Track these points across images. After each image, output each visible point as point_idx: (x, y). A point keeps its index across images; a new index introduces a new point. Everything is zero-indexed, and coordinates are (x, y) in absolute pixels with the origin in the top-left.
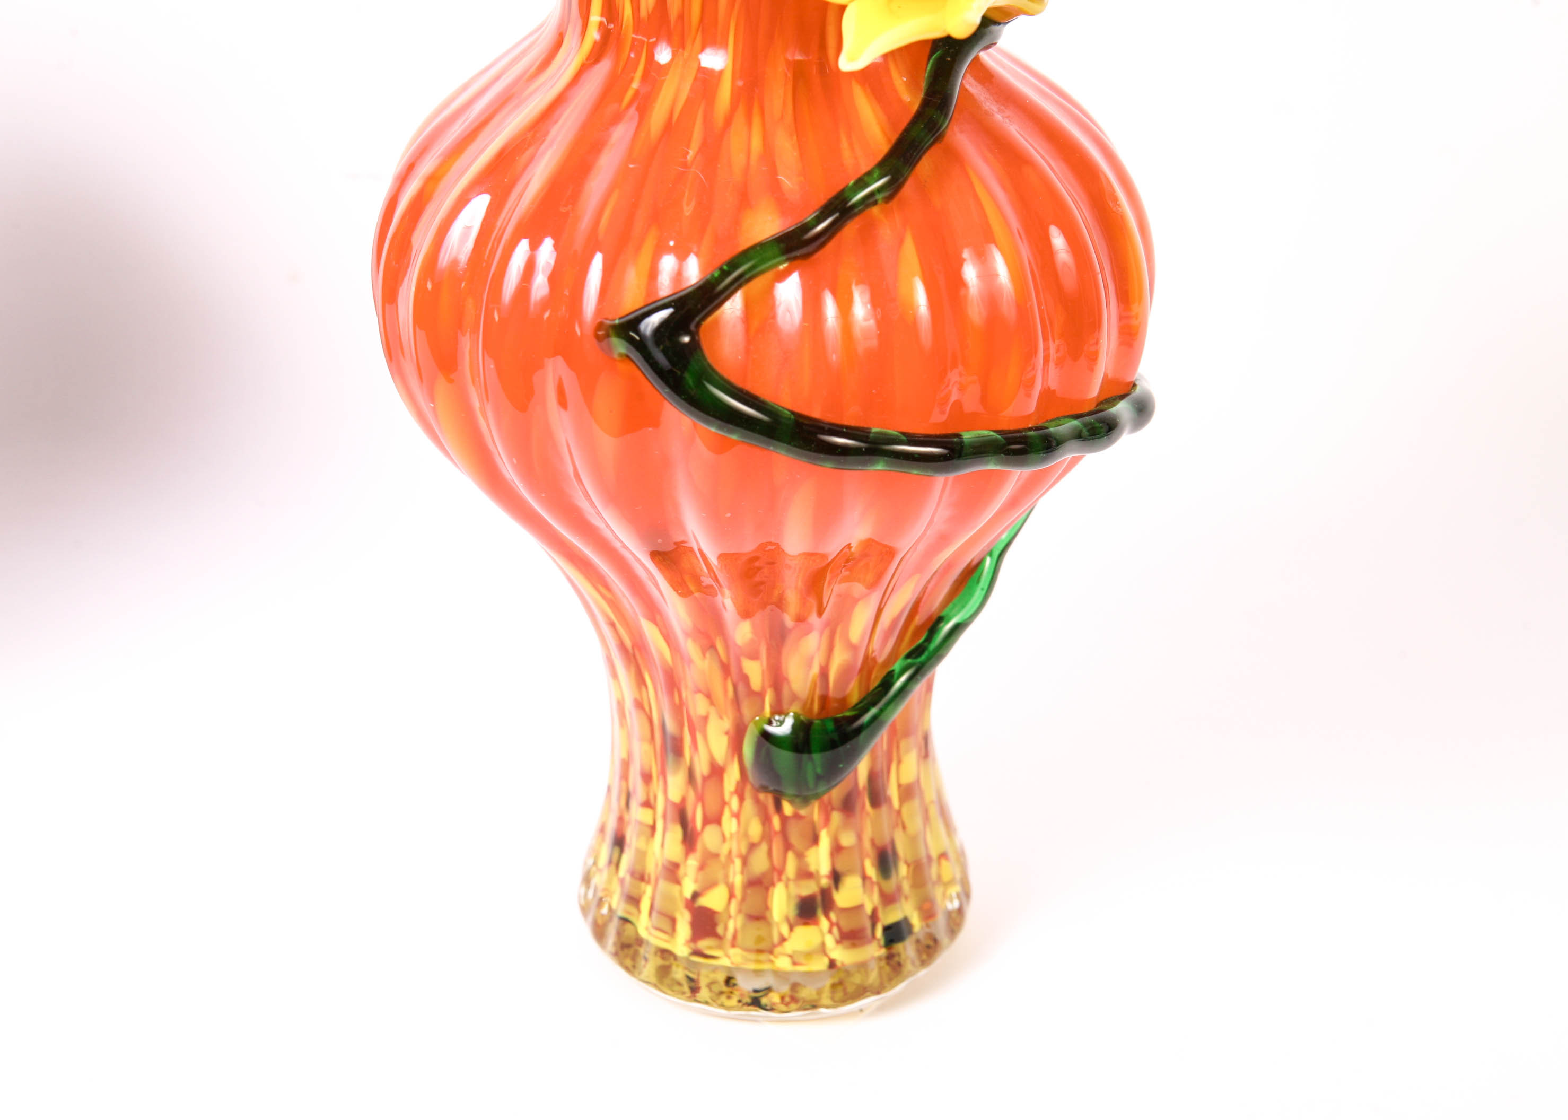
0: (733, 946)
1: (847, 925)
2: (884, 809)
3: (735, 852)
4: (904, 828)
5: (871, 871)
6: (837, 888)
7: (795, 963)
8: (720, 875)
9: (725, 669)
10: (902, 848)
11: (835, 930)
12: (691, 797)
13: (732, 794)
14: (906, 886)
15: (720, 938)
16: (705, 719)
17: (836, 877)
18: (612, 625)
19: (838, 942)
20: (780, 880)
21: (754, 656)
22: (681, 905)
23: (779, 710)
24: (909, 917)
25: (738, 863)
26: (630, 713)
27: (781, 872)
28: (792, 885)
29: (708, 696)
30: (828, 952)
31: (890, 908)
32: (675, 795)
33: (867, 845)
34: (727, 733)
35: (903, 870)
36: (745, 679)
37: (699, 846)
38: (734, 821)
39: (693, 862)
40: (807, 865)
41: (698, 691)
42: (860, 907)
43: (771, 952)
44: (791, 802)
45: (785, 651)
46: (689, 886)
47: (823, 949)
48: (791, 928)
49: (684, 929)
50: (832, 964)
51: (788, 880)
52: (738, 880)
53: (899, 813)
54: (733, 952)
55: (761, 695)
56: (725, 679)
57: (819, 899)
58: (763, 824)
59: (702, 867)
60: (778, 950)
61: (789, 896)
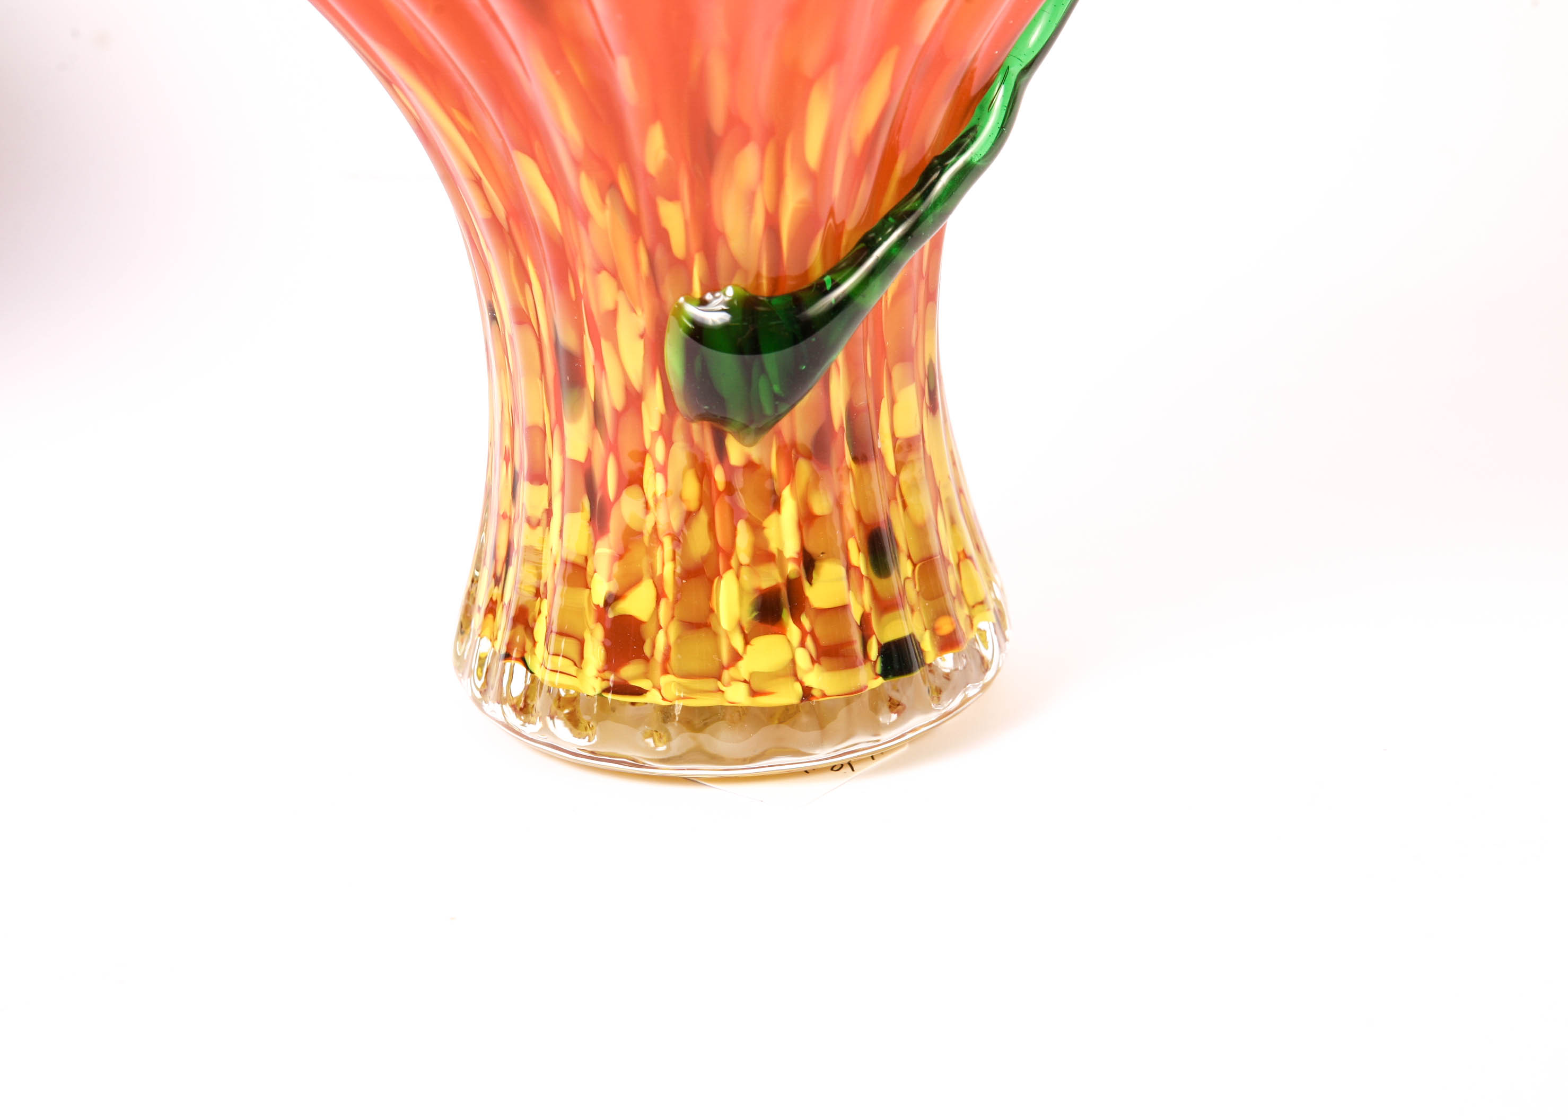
0: (665, 672)
1: (826, 636)
2: (873, 466)
3: (662, 527)
4: (905, 506)
5: (858, 559)
6: (810, 579)
7: (754, 693)
8: (644, 566)
9: (634, 222)
10: (901, 532)
11: (809, 642)
12: (599, 448)
13: (653, 434)
14: (912, 592)
15: (647, 660)
16: (613, 314)
17: (808, 562)
18: (478, 182)
19: (813, 661)
20: (729, 567)
21: (673, 197)
22: (590, 618)
23: (712, 286)
24: (918, 637)
25: (667, 542)
26: (511, 339)
27: (729, 553)
28: (744, 572)
29: (615, 275)
30: (799, 675)
31: (887, 617)
32: (577, 452)
33: (850, 516)
34: (642, 336)
35: (906, 568)
36: (662, 236)
37: (614, 524)
38: (660, 477)
39: (604, 551)
40: (766, 542)
41: (600, 268)
42: (844, 608)
43: (719, 678)
44: (740, 439)
45: (716, 182)
46: (600, 588)
47: (792, 671)
48: (747, 642)
49: (595, 654)
50: (807, 693)
51: (740, 565)
52: (668, 571)
53: (895, 480)
54: (664, 680)
55: (685, 265)
56: (636, 242)
57: (784, 593)
58: (701, 481)
59: (620, 557)
60: (726, 675)
61: (741, 589)
